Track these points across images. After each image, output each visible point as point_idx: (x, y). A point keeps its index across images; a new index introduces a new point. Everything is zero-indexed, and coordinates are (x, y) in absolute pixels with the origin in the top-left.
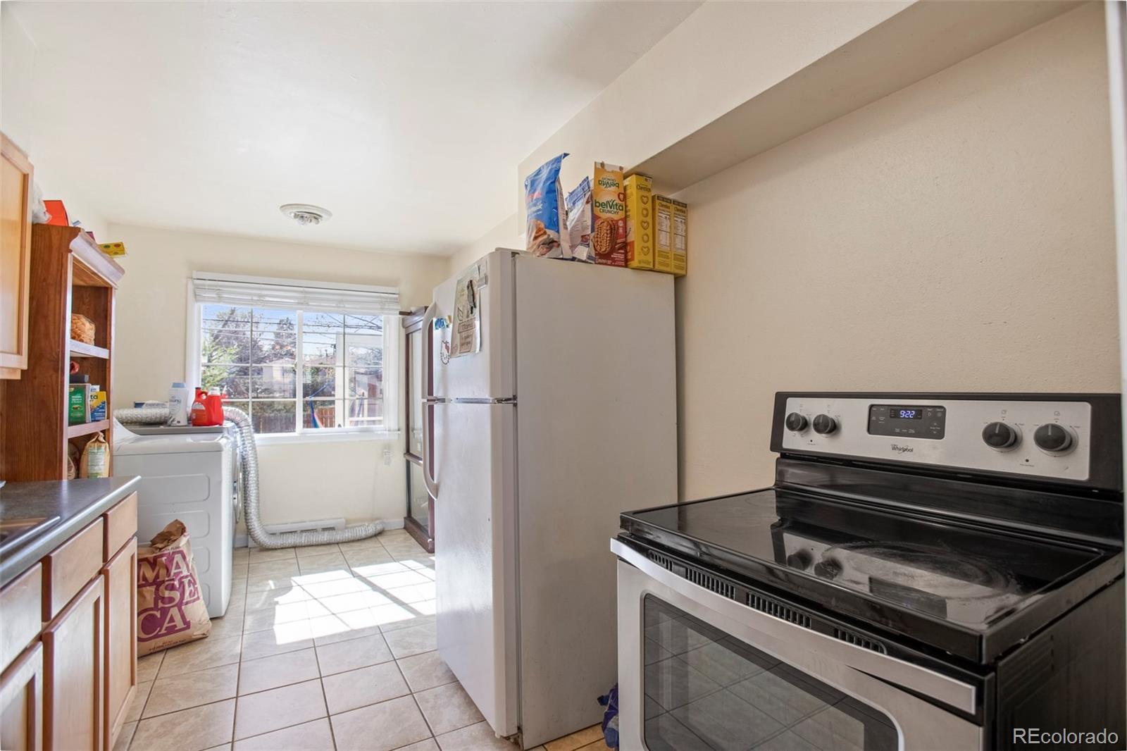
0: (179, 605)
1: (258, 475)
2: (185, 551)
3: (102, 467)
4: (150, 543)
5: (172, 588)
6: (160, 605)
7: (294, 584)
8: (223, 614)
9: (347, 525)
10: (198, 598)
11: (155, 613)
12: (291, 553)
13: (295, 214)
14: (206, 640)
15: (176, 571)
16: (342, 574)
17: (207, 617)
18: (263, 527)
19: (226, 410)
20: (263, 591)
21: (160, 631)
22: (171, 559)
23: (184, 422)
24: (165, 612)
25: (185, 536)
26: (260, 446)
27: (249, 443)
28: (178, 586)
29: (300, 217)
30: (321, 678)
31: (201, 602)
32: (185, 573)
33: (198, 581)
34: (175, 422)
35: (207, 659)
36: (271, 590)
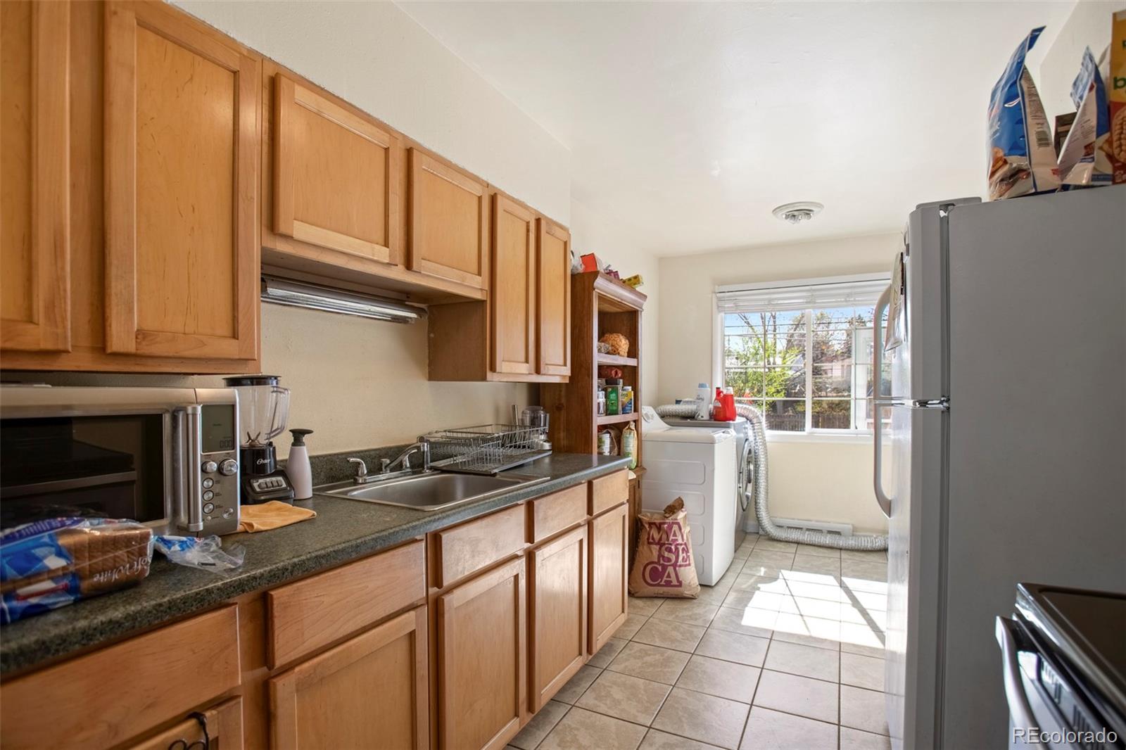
0: (675, 565)
1: (767, 469)
2: (681, 524)
3: (632, 448)
4: (663, 512)
5: (670, 550)
6: (662, 562)
7: (781, 576)
8: (713, 585)
9: (855, 532)
10: (689, 565)
11: (658, 566)
12: (793, 548)
13: (786, 215)
14: (694, 601)
15: (674, 538)
16: (830, 580)
17: (696, 582)
18: (770, 518)
19: (738, 407)
20: (754, 575)
21: (661, 581)
22: (670, 527)
23: (706, 417)
24: (665, 568)
25: (682, 511)
26: (771, 442)
27: (760, 439)
28: (674, 550)
29: (792, 217)
30: (762, 668)
31: (692, 567)
32: (680, 541)
33: (691, 551)
34: (700, 417)
35: (687, 616)
36: (760, 576)
